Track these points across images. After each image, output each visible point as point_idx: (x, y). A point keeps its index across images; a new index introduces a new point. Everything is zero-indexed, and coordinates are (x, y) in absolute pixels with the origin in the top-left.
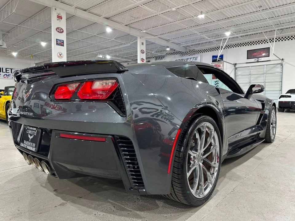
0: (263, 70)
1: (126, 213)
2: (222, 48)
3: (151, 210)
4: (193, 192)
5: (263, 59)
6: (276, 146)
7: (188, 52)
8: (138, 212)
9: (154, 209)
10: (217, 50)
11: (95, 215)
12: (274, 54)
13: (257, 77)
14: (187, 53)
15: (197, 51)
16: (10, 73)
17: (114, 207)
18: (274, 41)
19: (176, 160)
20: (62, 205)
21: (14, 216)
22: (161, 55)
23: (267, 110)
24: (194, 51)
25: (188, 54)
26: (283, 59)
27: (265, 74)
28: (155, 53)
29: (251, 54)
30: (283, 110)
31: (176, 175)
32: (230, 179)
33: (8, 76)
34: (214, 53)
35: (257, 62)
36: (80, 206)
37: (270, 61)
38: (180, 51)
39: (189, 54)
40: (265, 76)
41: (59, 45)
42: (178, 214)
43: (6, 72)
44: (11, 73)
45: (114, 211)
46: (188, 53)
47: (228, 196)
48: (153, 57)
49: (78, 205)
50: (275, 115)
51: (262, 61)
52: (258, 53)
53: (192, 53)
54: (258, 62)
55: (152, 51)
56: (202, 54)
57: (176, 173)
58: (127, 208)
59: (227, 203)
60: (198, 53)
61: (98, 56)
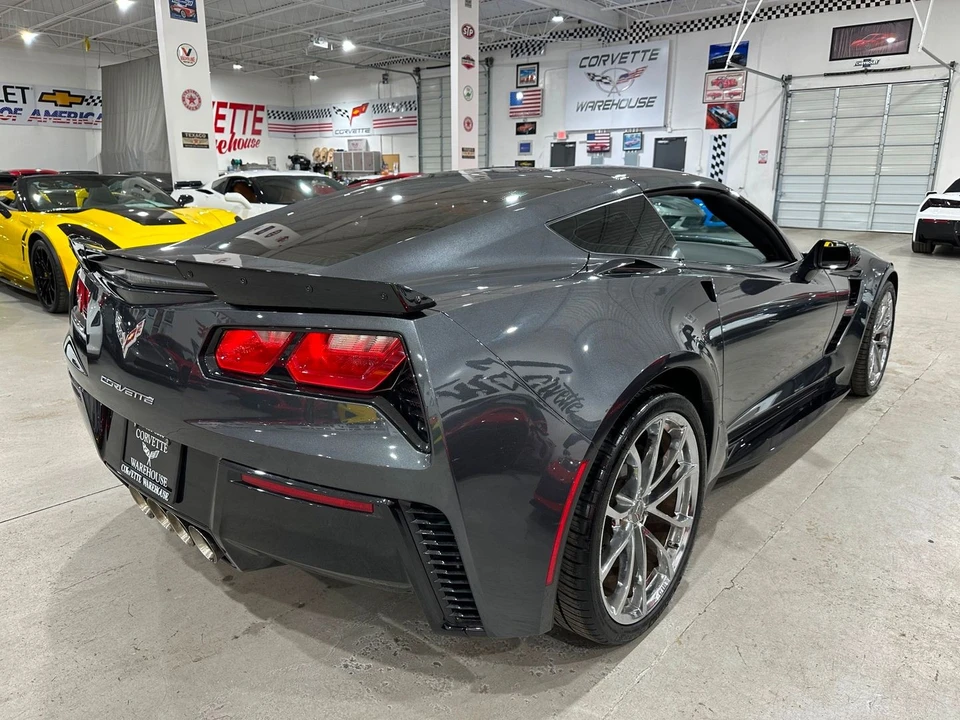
0: (880, 102)
1: (430, 661)
2: (746, 17)
3: (499, 651)
4: (614, 612)
5: (885, 62)
6: (880, 410)
7: (628, 30)
8: (462, 660)
9: (504, 651)
10: (730, 24)
11: (346, 666)
12: (923, 49)
13: (859, 127)
14: (622, 31)
15: (658, 27)
16: (20, 104)
17: (396, 640)
19: (571, 541)
20: (252, 630)
21: (128, 668)
22: (533, 38)
23: (868, 293)
24: (647, 25)
25: (626, 38)
26: (953, 64)
27: (886, 117)
28: (512, 33)
29: (844, 42)
30: (928, 249)
31: (569, 578)
32: (726, 542)
33: (15, 113)
34: (719, 36)
35: (862, 72)
36: (302, 636)
37: (909, 68)
38: (601, 25)
39: (631, 39)
40: (885, 122)
41: (181, 18)
42: (571, 667)
43: (7, 100)
44: (24, 102)
45: (395, 654)
46: (626, 34)
47: (714, 606)
48: (506, 46)
49: (296, 634)
50: (890, 309)
51: (882, 71)
52: (872, 37)
53: (640, 34)
54: (866, 72)
55: (501, 25)
56: (674, 36)
57: (571, 573)
58: (431, 645)
59: (707, 632)
60: (661, 33)
61: (315, 44)
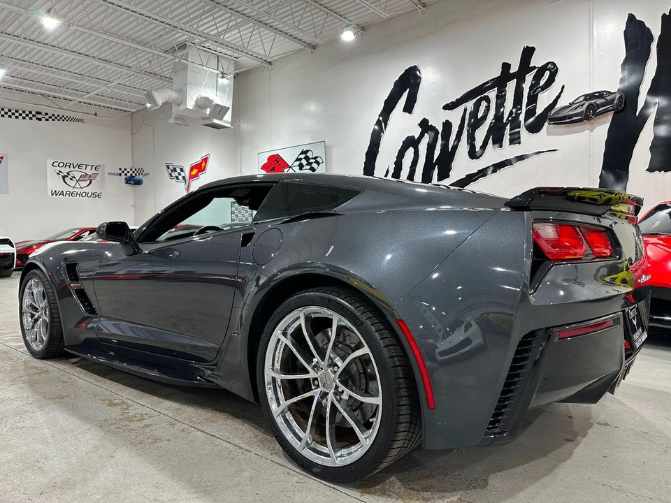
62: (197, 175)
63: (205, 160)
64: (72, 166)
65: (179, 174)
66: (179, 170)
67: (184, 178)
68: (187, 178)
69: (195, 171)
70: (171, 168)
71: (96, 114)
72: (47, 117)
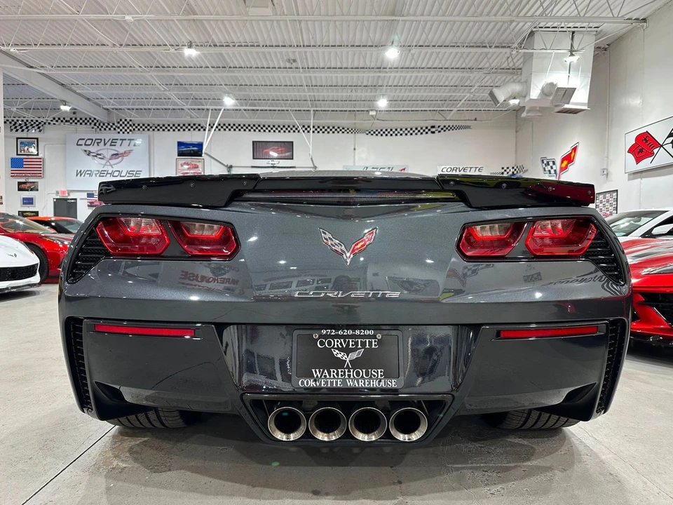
7: (116, 124)
10: (190, 130)
15: (139, 125)
18: (311, 132)
24: (130, 123)
25: (115, 129)
29: (259, 150)
34: (183, 137)
38: (93, 118)
46: (114, 127)
52: (274, 149)
53: (126, 128)
60: (141, 129)
62: (566, 167)
63: (575, 149)
64: (458, 170)
65: (552, 168)
66: (551, 164)
67: (555, 171)
68: (558, 171)
69: (565, 163)
70: (545, 162)
71: (476, 120)
72: (439, 129)
